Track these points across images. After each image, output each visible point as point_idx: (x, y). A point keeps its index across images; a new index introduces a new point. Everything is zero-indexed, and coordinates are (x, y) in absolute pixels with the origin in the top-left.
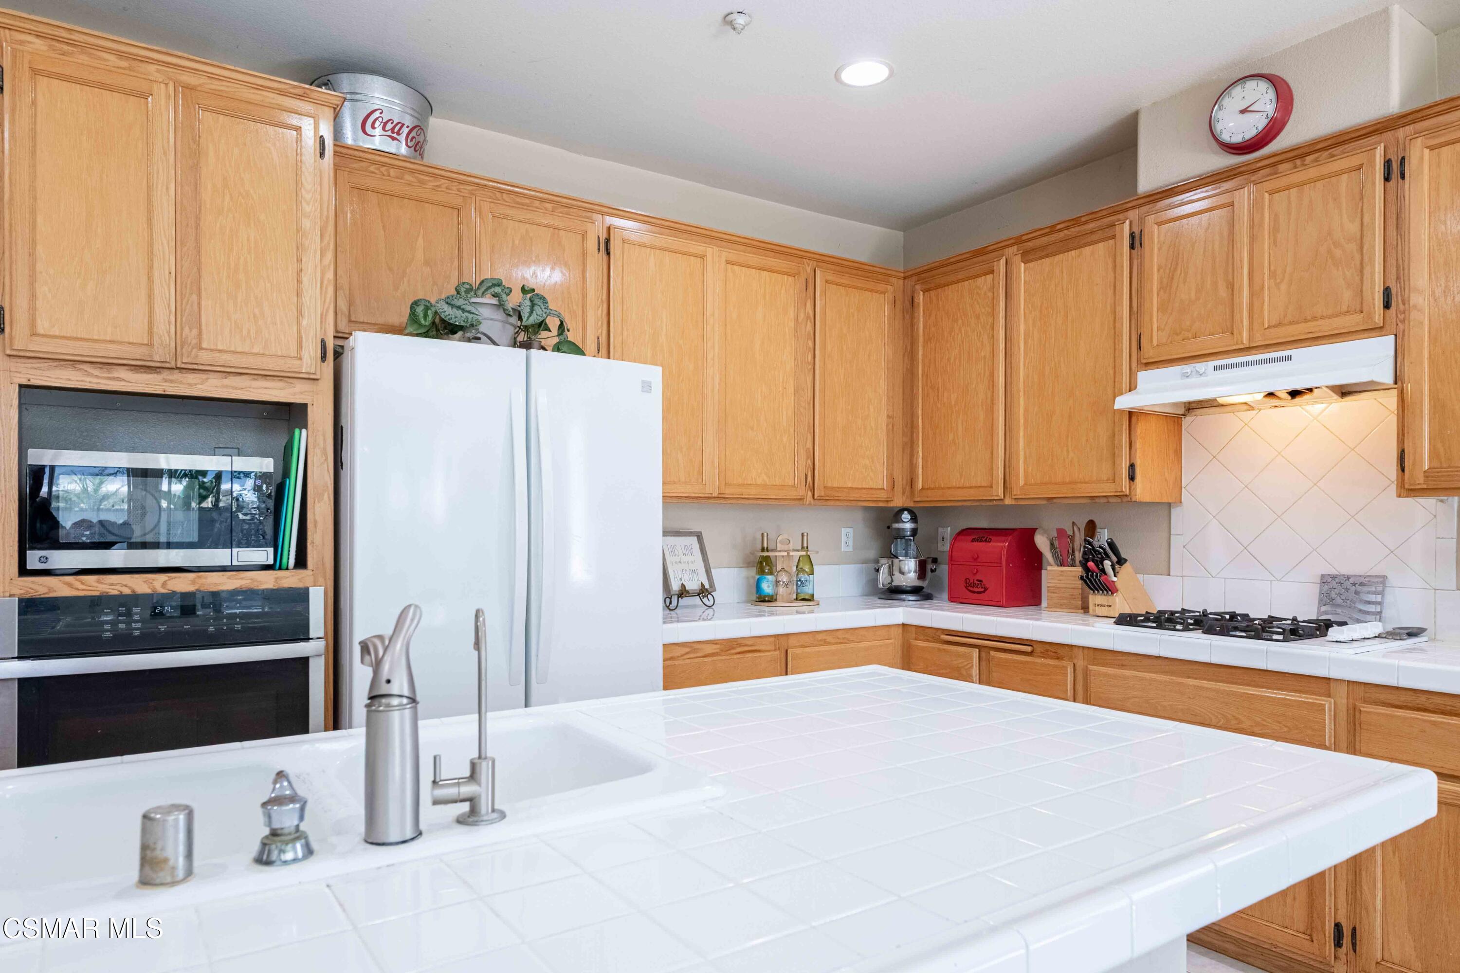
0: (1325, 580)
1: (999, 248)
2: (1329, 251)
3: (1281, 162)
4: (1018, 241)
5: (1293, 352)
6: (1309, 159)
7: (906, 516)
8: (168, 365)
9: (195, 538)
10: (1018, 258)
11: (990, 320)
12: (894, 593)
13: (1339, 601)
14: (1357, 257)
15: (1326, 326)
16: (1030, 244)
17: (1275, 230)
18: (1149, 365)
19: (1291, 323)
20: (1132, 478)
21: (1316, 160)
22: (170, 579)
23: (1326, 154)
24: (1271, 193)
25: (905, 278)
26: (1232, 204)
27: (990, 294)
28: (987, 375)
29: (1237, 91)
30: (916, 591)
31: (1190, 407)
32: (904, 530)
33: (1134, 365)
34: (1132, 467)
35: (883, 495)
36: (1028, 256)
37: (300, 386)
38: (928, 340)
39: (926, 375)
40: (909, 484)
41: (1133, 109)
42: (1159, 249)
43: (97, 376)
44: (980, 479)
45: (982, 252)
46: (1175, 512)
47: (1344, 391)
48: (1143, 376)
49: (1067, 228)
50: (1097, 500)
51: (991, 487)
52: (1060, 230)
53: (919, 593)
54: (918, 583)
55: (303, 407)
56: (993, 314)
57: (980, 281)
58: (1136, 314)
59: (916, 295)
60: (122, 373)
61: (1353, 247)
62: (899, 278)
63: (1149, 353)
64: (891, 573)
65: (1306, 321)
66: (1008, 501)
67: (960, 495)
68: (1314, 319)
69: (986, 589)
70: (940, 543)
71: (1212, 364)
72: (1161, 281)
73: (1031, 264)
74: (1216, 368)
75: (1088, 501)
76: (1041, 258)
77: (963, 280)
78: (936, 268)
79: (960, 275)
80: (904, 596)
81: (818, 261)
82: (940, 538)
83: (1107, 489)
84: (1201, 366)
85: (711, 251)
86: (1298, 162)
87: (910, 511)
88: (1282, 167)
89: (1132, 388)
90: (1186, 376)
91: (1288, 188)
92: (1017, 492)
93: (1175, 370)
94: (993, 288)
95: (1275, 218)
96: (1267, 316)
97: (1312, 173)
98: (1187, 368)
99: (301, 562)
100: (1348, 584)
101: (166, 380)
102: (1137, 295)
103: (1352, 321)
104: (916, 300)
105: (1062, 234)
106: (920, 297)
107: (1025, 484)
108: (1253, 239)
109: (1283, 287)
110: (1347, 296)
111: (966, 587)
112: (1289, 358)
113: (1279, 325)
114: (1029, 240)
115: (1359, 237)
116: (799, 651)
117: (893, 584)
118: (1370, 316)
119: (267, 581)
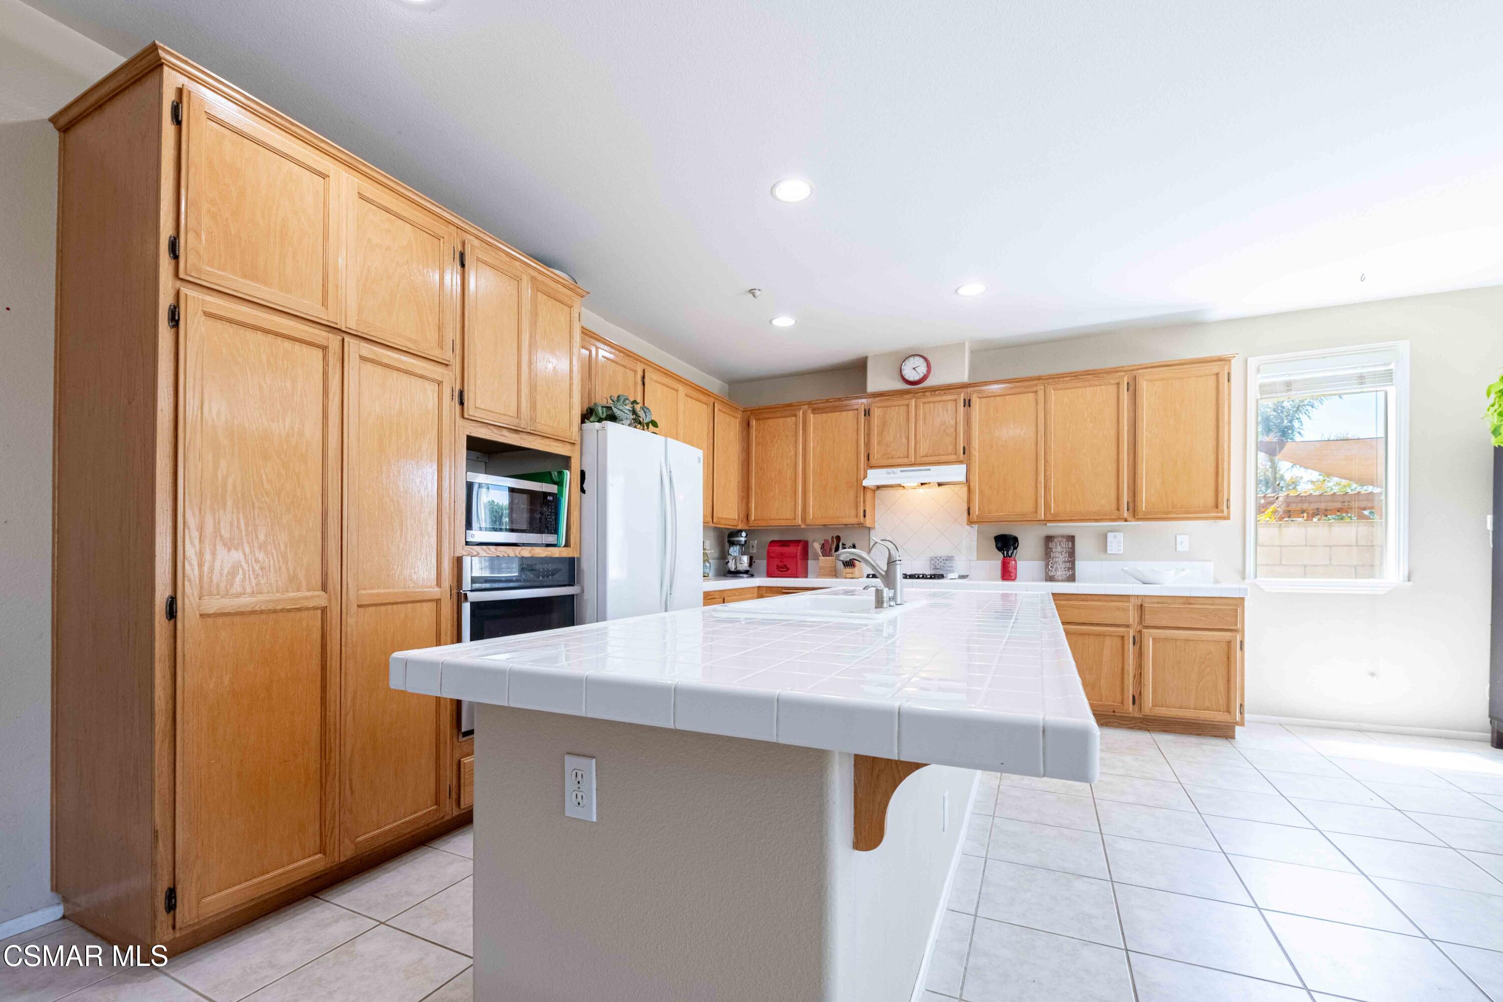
0: (932, 559)
1: (799, 405)
2: (945, 430)
3: (926, 392)
4: (809, 404)
5: (932, 468)
6: (937, 392)
7: (744, 534)
8: (525, 430)
9: (524, 527)
10: (810, 411)
11: (794, 439)
12: (736, 574)
13: (938, 567)
14: (954, 433)
15: (943, 458)
16: (815, 406)
17: (925, 418)
18: (872, 467)
19: (931, 456)
20: (865, 516)
21: (939, 394)
22: (522, 549)
23: (943, 392)
24: (924, 403)
25: (743, 412)
26: (908, 405)
27: (794, 426)
28: (792, 465)
29: (911, 359)
30: (746, 572)
31: (878, 487)
32: (741, 541)
33: (866, 467)
34: (865, 511)
35: (735, 523)
36: (814, 411)
37: (569, 447)
38: (758, 444)
39: (757, 463)
40: (746, 517)
41: (864, 355)
42: (877, 418)
43: (496, 434)
44: (789, 515)
45: (790, 405)
46: (872, 532)
47: (940, 485)
48: (870, 472)
49: (835, 401)
50: (848, 526)
51: (795, 519)
52: (831, 402)
53: (748, 573)
54: (748, 569)
55: (569, 458)
56: (796, 435)
57: (788, 419)
58: (868, 444)
59: (751, 421)
60: (505, 432)
61: (952, 430)
62: (741, 411)
63: (873, 461)
64: (736, 564)
65: (936, 456)
66: (803, 526)
67: (777, 523)
68: (939, 455)
69: (788, 569)
70: (751, 549)
71: (900, 469)
72: (878, 431)
73: (817, 415)
74: (901, 471)
75: (843, 526)
76: (822, 413)
77: (779, 418)
78: (763, 409)
79: (778, 415)
80: (741, 575)
81: (715, 398)
82: (751, 546)
83: (853, 520)
84: (895, 470)
85: (682, 389)
86: (933, 393)
87: (746, 531)
88: (927, 394)
89: (865, 477)
90: (889, 473)
91: (929, 402)
92: (809, 522)
93: (884, 470)
94: (796, 424)
95: (925, 413)
96: (922, 451)
97: (939, 398)
98: (890, 470)
99: (567, 545)
100: (941, 560)
101: (521, 438)
102: (868, 435)
103: (953, 458)
104: (751, 424)
105: (831, 404)
106: (754, 423)
107: (813, 518)
108: (916, 420)
109: (928, 441)
110: (951, 448)
111: (777, 569)
112: (930, 470)
113: (926, 456)
114: (814, 404)
115: (955, 425)
116: (728, 598)
117: (738, 569)
118: (959, 456)
119: (555, 552)
